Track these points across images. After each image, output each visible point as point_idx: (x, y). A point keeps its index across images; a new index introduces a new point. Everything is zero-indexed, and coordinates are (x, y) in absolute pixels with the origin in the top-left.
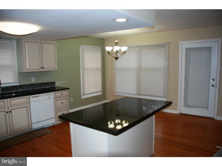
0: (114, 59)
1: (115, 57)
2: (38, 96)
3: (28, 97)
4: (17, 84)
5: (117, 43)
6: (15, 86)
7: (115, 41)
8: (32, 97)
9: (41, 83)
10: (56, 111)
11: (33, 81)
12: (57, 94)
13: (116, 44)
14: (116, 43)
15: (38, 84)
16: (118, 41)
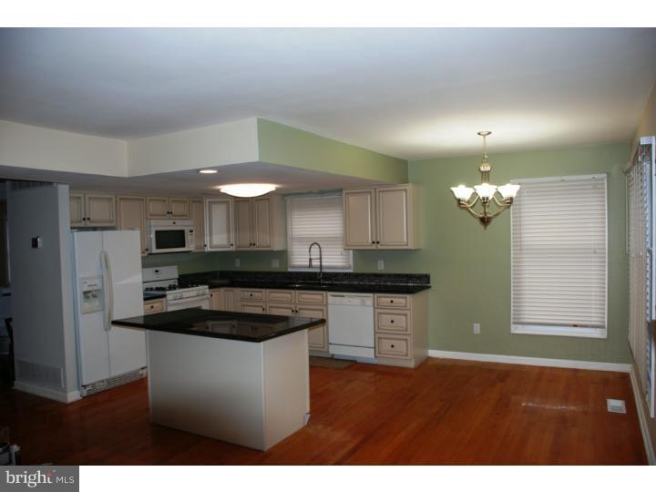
0: (478, 222)
1: (481, 216)
2: (343, 296)
3: (324, 293)
4: (351, 271)
5: (488, 172)
6: (347, 273)
7: (482, 169)
8: (333, 296)
9: (395, 275)
10: (377, 335)
11: (381, 267)
12: (383, 300)
13: (485, 177)
14: (482, 172)
15: (389, 276)
16: (488, 169)
